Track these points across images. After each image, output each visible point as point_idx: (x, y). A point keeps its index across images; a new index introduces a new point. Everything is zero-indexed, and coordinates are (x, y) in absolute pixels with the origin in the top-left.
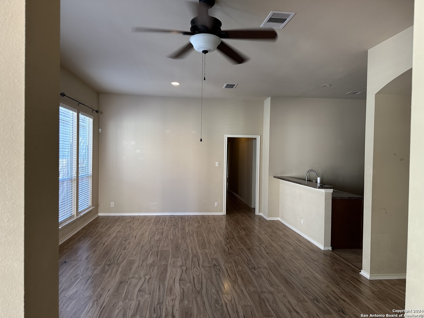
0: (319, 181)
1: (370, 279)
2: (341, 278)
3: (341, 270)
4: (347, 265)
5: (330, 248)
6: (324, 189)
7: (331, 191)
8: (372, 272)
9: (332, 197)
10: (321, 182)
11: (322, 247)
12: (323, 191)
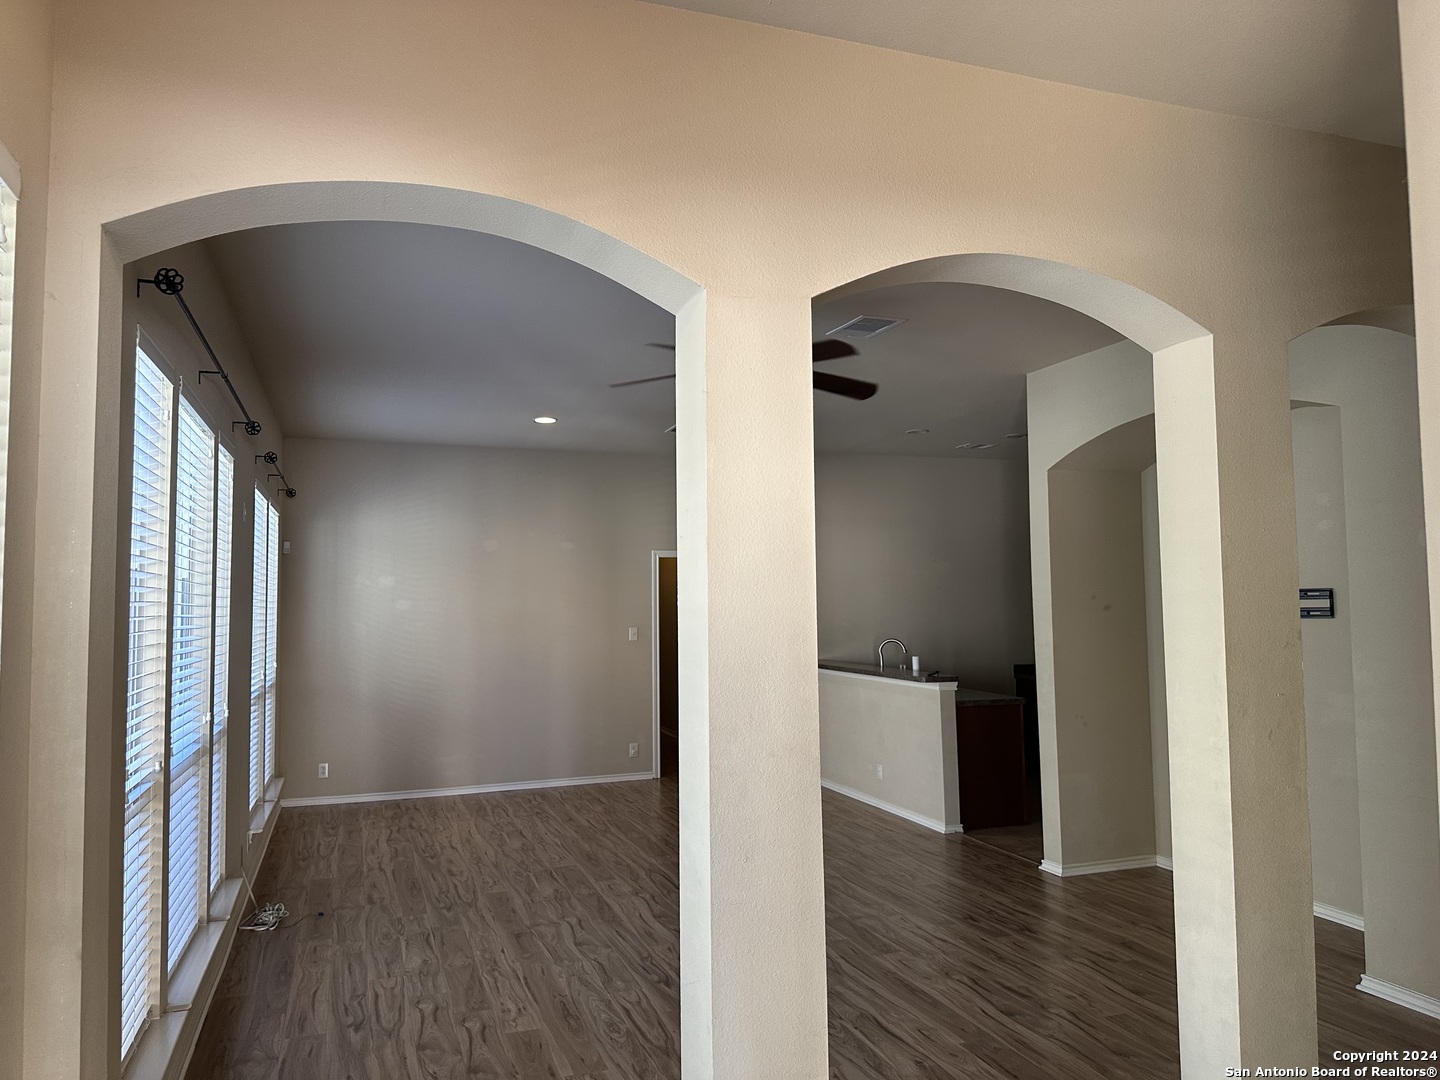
0: (915, 666)
1: (1064, 875)
2: (1004, 879)
3: (999, 866)
4: (1009, 856)
5: (960, 828)
6: (938, 684)
7: (953, 686)
8: (1066, 860)
9: (956, 702)
10: (921, 669)
11: (940, 828)
12: (935, 687)
